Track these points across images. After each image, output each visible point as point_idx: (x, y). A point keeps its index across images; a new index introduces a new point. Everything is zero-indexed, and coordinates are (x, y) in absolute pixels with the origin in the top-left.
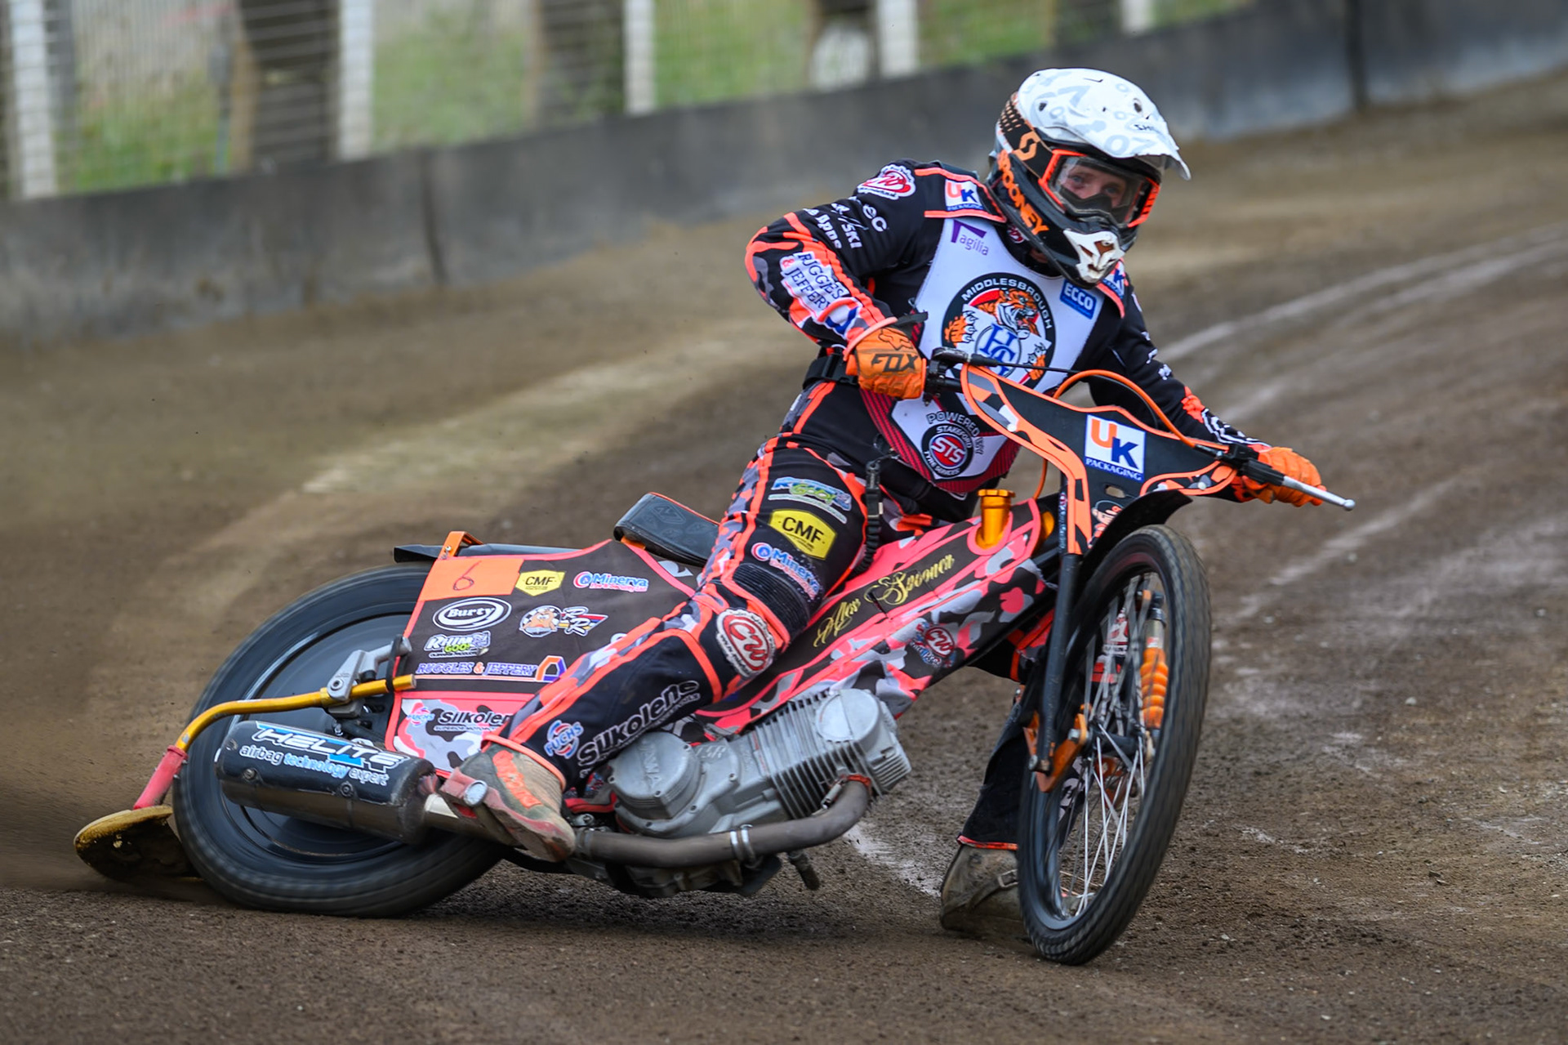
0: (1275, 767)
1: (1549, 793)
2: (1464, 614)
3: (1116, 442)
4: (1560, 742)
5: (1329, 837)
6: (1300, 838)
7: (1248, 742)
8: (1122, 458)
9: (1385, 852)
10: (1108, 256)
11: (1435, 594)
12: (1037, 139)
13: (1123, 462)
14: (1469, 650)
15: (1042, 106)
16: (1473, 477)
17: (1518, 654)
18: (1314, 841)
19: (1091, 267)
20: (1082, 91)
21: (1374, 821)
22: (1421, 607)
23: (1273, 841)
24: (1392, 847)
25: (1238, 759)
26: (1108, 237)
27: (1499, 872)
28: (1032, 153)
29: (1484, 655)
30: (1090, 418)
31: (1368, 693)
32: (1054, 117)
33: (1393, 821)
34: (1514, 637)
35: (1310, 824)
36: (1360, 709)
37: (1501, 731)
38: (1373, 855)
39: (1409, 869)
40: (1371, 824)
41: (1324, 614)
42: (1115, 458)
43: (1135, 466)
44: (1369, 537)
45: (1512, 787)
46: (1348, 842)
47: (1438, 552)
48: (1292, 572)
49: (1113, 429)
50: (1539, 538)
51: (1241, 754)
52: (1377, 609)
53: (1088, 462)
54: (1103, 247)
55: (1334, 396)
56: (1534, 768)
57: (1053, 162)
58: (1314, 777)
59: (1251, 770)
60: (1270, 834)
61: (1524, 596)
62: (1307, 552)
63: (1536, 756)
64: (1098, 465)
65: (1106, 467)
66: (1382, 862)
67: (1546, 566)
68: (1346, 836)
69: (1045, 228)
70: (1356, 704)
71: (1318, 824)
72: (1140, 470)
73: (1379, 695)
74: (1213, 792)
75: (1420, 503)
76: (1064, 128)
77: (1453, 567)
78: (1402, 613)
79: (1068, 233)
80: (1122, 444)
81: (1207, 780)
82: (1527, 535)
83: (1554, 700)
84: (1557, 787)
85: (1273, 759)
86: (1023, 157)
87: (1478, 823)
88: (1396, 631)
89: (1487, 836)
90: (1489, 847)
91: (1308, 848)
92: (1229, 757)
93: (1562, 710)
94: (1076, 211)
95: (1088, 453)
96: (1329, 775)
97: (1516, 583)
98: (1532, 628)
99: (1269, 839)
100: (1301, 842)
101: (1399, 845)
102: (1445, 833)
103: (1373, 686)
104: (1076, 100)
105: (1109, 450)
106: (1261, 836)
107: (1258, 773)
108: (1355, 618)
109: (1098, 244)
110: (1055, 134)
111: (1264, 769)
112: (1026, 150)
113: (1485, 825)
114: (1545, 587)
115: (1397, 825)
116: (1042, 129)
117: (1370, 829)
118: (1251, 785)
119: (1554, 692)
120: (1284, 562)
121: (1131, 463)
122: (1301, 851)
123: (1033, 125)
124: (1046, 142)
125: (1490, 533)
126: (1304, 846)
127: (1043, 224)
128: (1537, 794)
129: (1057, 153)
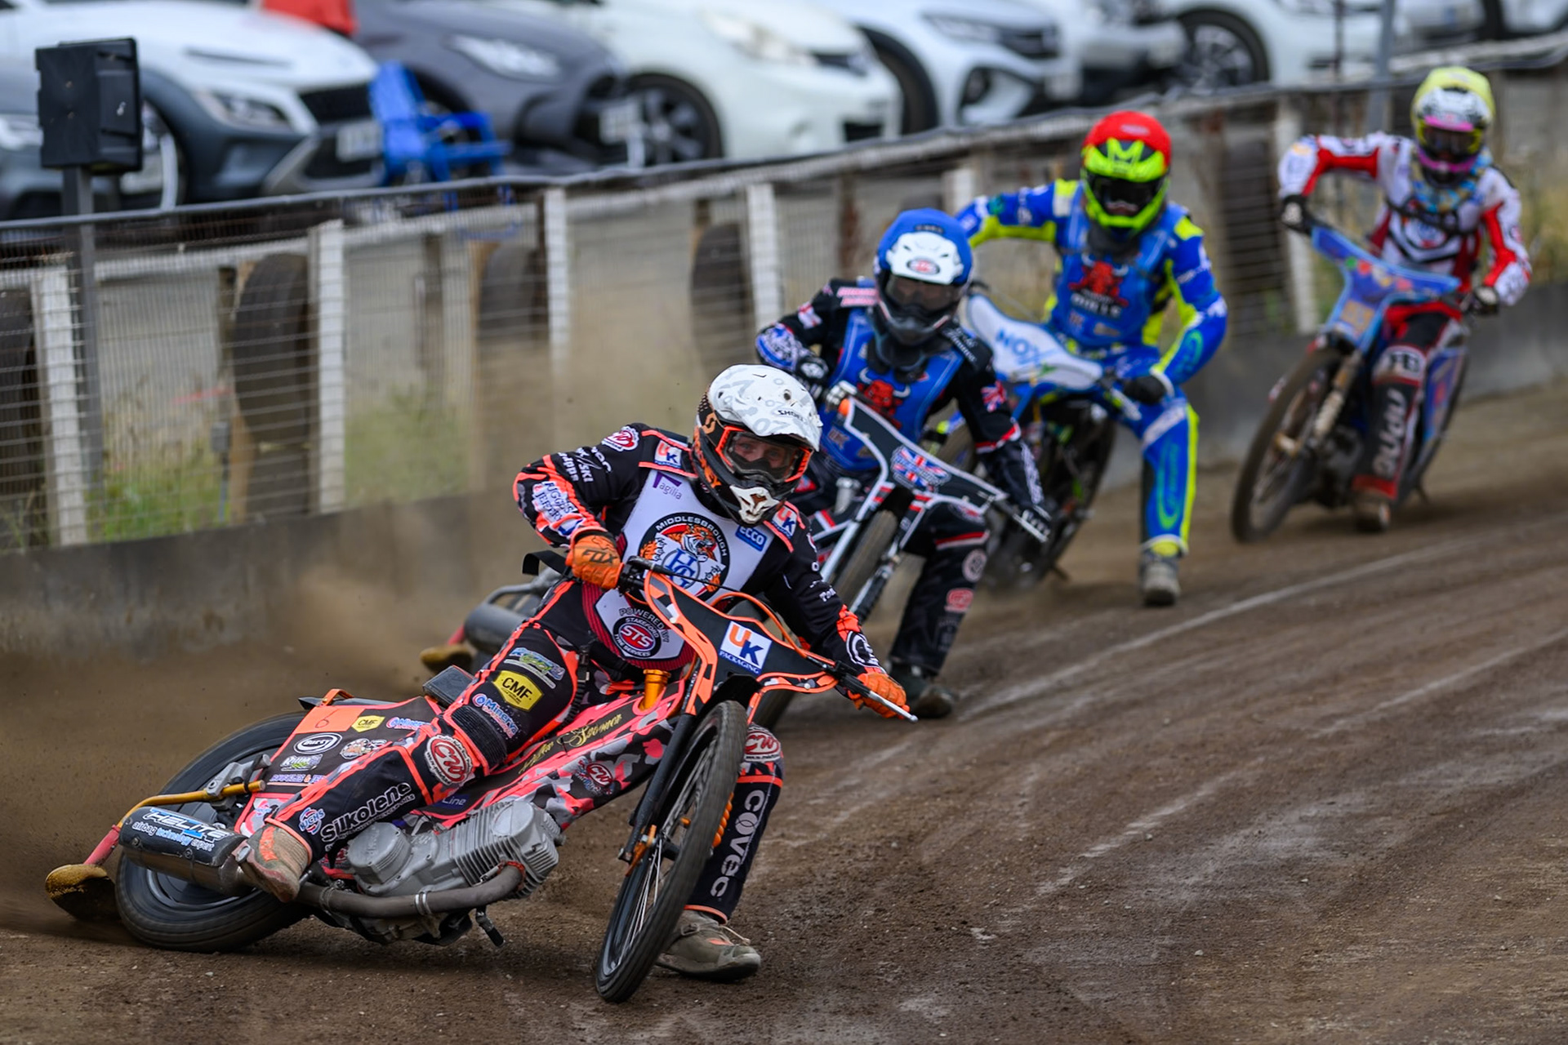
1: (1312, 1027)
2: (1242, 881)
3: (747, 643)
4: (1321, 986)
8: (748, 656)
10: (761, 504)
11: (1218, 865)
12: (715, 418)
13: (748, 658)
14: (1246, 911)
15: (721, 394)
17: (1285, 912)
19: (748, 512)
20: (748, 383)
22: (1206, 876)
26: (760, 491)
28: (712, 429)
29: (1258, 915)
30: (732, 623)
31: (1163, 946)
32: (725, 403)
36: (1158, 959)
37: (1273, 977)
41: (1126, 882)
42: (743, 654)
43: (756, 662)
44: (1163, 818)
45: (1282, 1023)
47: (1220, 832)
48: (1101, 848)
49: (747, 634)
50: (1302, 820)
52: (1171, 879)
53: (721, 653)
54: (757, 499)
55: (1135, 704)
56: (1300, 1007)
57: (724, 435)
61: (1290, 867)
63: (1301, 998)
64: (728, 657)
65: (734, 660)
67: (1309, 842)
69: (719, 484)
70: (1154, 956)
72: (760, 667)
73: (1172, 948)
75: (1205, 791)
76: (730, 410)
77: (1231, 843)
78: (1191, 882)
79: (733, 488)
80: (751, 646)
82: (1294, 816)
83: (1316, 952)
84: (1319, 1023)
86: (707, 431)
88: (1185, 895)
93: (1322, 959)
94: (742, 471)
95: (723, 648)
97: (1284, 856)
98: (1297, 892)
103: (1167, 941)
104: (742, 391)
105: (740, 648)
108: (1152, 886)
109: (754, 496)
110: (726, 416)
112: (709, 426)
114: (1308, 859)
116: (718, 411)
120: (1094, 839)
121: (754, 660)
123: (714, 408)
124: (721, 422)
125: (1262, 816)
127: (718, 480)
128: (1302, 1029)
129: (727, 429)
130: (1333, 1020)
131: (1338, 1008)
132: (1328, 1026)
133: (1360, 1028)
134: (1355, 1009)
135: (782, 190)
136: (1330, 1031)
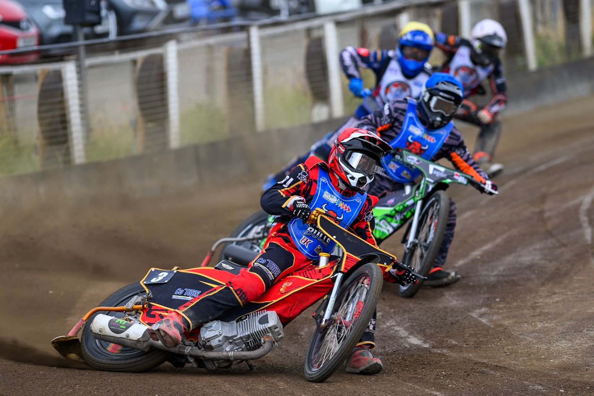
0: (458, 321)
1: (540, 326)
2: (513, 273)
4: (543, 311)
5: (474, 341)
6: (465, 342)
7: (449, 314)
9: (491, 345)
11: (504, 267)
14: (514, 284)
16: (514, 232)
17: (529, 285)
18: (470, 343)
21: (488, 336)
22: (500, 272)
23: (457, 343)
24: (493, 344)
25: (446, 319)
27: (526, 350)
29: (519, 285)
31: (485, 298)
33: (493, 336)
34: (529, 279)
35: (468, 338)
37: (525, 308)
38: (487, 347)
39: (498, 351)
40: (487, 337)
41: (471, 275)
44: (483, 251)
45: (529, 325)
46: (480, 343)
47: (504, 255)
48: (461, 262)
50: (535, 250)
51: (447, 318)
52: (486, 273)
56: (535, 319)
58: (469, 324)
59: (450, 322)
60: (456, 341)
61: (530, 267)
62: (465, 256)
63: (536, 315)
66: (491, 348)
67: (537, 258)
68: (479, 341)
70: (481, 301)
71: (471, 338)
73: (488, 298)
74: (439, 329)
75: (499, 240)
77: (509, 259)
78: (494, 273)
81: (437, 326)
82: (531, 249)
83: (541, 298)
84: (542, 324)
85: (457, 319)
87: (519, 336)
88: (492, 279)
89: (521, 340)
90: (522, 343)
91: (468, 345)
92: (443, 319)
93: (543, 301)
96: (474, 323)
97: (528, 263)
98: (533, 276)
99: (456, 343)
100: (466, 343)
101: (495, 343)
102: (509, 339)
103: (486, 296)
106: (454, 342)
107: (452, 323)
108: (480, 276)
111: (454, 322)
113: (521, 336)
114: (537, 264)
115: (495, 337)
117: (486, 339)
118: (450, 327)
119: (541, 296)
120: (458, 259)
122: (466, 346)
125: (520, 249)
126: (467, 345)
128: (536, 327)
130: (547, 323)
131: (549, 319)
132: (546, 325)
133: (557, 325)
134: (555, 319)
135: (339, 24)
136: (546, 327)
